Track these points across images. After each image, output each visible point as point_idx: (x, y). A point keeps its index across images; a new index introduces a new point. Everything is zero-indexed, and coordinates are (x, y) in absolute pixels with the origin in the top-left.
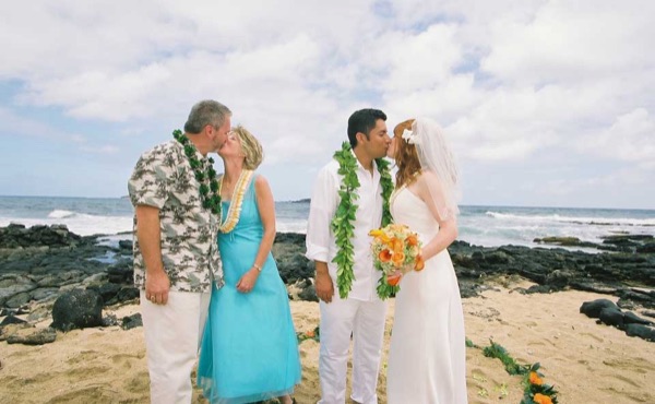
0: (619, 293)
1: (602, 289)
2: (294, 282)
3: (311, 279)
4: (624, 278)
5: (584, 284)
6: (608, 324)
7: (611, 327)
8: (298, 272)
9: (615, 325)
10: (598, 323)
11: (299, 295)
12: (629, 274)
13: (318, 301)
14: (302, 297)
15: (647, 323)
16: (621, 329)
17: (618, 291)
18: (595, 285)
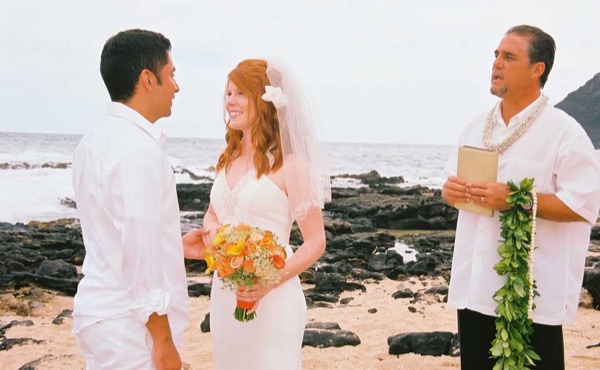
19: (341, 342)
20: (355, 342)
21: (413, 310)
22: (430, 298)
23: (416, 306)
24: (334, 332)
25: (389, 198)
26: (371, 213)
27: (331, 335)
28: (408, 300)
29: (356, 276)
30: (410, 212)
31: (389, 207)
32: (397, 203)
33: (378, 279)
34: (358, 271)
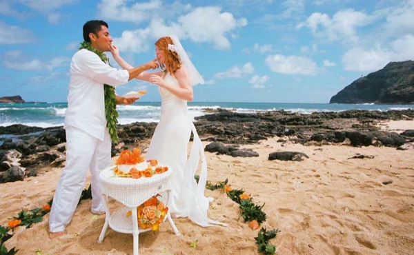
3: (6, 162)
7: (224, 155)
10: (217, 154)
16: (228, 155)
19: (251, 155)
20: (257, 156)
21: (282, 146)
22: (290, 142)
23: (285, 145)
24: (249, 152)
25: (285, 116)
26: (279, 120)
27: (248, 153)
28: (281, 143)
29: (265, 136)
30: (291, 120)
31: (285, 118)
32: (288, 117)
33: (273, 136)
34: (266, 134)
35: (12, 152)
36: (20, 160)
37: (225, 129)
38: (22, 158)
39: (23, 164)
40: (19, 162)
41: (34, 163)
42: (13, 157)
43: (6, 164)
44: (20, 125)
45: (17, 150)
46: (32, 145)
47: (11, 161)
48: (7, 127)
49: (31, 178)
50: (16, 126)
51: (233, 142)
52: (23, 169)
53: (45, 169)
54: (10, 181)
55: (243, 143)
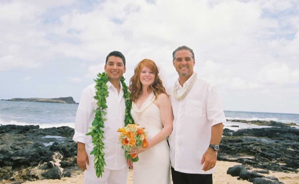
0: (241, 161)
1: (230, 159)
2: (36, 165)
3: (51, 162)
4: (238, 152)
5: (221, 157)
6: (244, 179)
7: (246, 180)
8: (37, 157)
9: (247, 180)
10: (238, 179)
11: (43, 175)
12: (240, 150)
13: (60, 179)
14: (46, 176)
15: (261, 177)
16: (251, 181)
17: (239, 159)
18: (227, 157)
35: (56, 154)
36: (61, 161)
37: (263, 150)
38: (63, 159)
39: (63, 165)
40: (60, 163)
41: (71, 165)
42: (56, 158)
43: (51, 163)
44: (67, 127)
45: (60, 152)
46: (72, 149)
47: (55, 162)
48: (58, 128)
49: (66, 178)
50: (64, 127)
51: (264, 167)
52: (62, 169)
53: (78, 172)
54: (51, 178)
55: (275, 169)
